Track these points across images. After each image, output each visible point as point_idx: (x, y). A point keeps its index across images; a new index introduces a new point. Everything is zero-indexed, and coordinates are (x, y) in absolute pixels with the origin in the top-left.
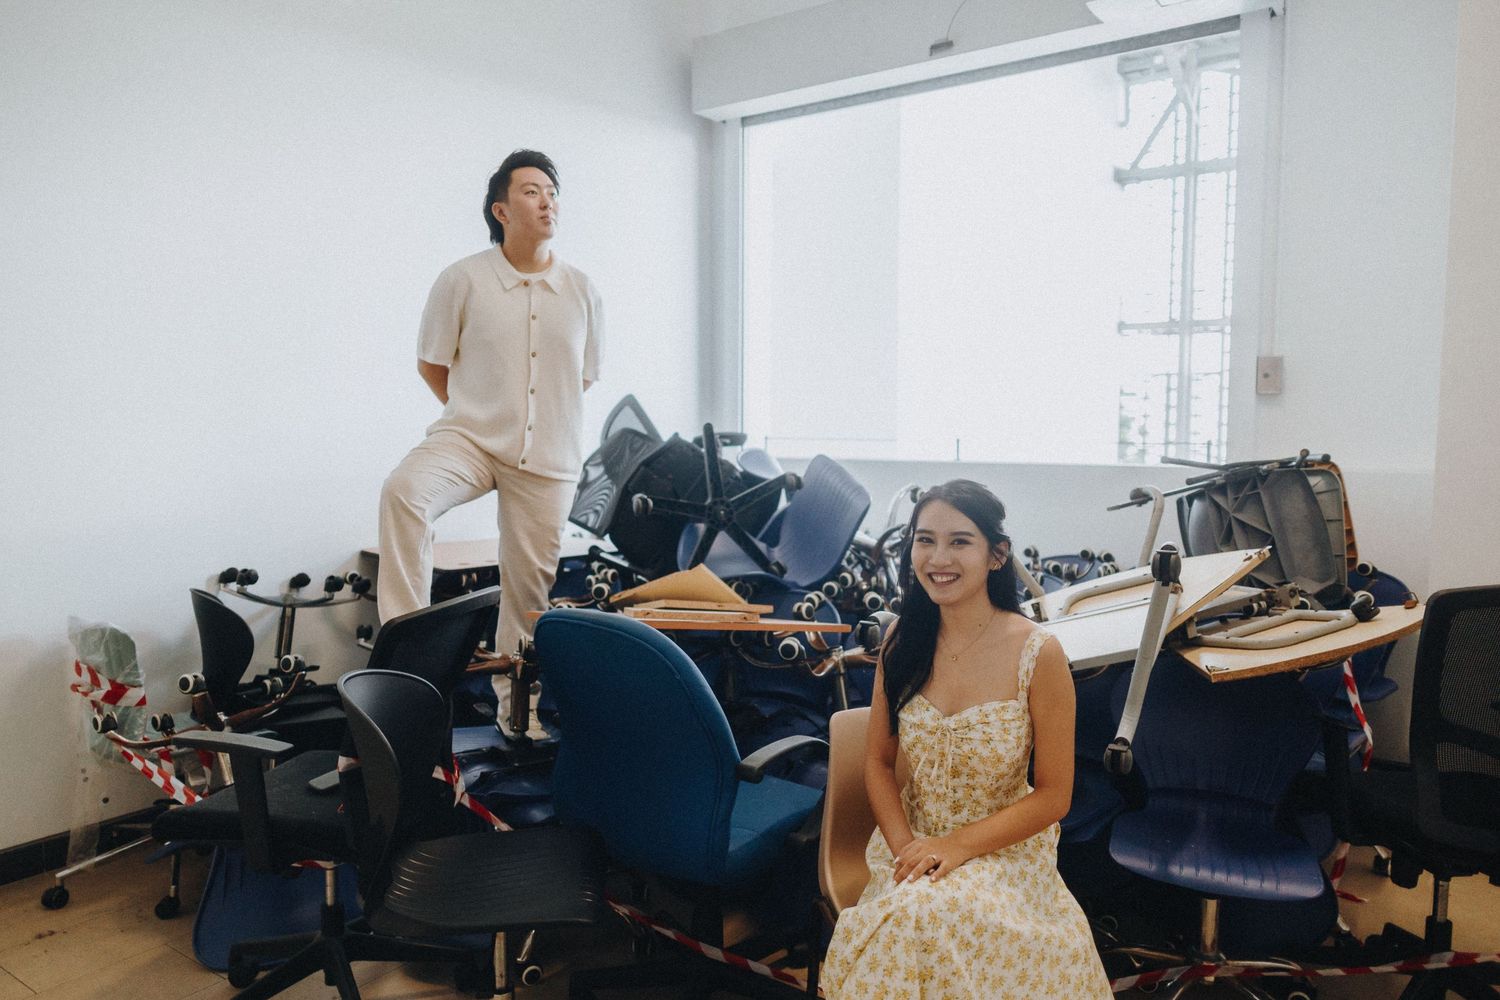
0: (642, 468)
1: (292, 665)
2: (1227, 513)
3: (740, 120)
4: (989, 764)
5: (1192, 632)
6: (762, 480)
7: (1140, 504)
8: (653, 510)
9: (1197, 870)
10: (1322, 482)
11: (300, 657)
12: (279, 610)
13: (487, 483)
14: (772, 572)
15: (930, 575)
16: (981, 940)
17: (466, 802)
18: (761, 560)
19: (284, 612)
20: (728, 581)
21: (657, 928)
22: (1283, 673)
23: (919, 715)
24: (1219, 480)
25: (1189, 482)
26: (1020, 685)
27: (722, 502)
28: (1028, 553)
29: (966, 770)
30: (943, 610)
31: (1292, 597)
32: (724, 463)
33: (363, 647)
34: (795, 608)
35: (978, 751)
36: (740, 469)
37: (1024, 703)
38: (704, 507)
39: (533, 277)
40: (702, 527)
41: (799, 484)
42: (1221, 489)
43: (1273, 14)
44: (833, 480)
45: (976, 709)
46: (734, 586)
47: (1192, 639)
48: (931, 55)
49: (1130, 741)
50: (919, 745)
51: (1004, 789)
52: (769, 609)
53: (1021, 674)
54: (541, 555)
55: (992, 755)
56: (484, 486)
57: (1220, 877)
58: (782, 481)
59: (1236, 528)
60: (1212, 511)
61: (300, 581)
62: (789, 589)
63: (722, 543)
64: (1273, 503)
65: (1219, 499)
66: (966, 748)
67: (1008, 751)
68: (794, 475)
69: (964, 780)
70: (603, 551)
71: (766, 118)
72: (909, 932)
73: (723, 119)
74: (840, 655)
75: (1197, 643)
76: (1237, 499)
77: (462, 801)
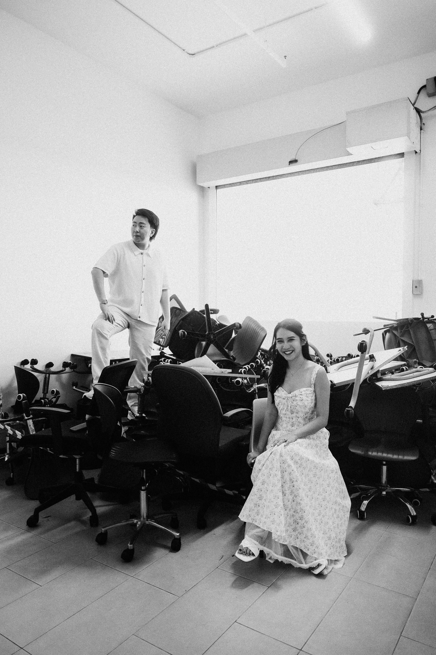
0: (181, 321)
1: (55, 392)
2: (398, 337)
3: (215, 187)
4: (302, 408)
5: (379, 376)
6: (225, 326)
7: (366, 334)
8: (187, 336)
9: (378, 453)
10: (432, 326)
11: (57, 390)
12: (43, 375)
13: (126, 325)
14: (230, 359)
15: (284, 352)
16: (301, 461)
17: (125, 436)
18: (227, 355)
19: (46, 375)
20: (215, 362)
21: (193, 479)
22: (406, 386)
23: (280, 393)
24: (395, 325)
25: (385, 326)
26: (312, 383)
27: (212, 333)
28: (328, 355)
29: (295, 411)
30: (289, 362)
31: (415, 364)
32: (213, 320)
33: (75, 390)
34: (240, 371)
35: (299, 403)
36: (218, 323)
37: (313, 389)
38: (206, 335)
39: (144, 251)
40: (204, 343)
41: (240, 326)
42: (396, 328)
43: (416, 152)
44: (253, 326)
45: (298, 390)
46: (216, 364)
47: (379, 378)
48: (289, 165)
49: (353, 407)
50: (281, 404)
51: (308, 418)
52: (230, 371)
53: (312, 379)
54: (147, 351)
55: (303, 405)
56: (125, 327)
57: (385, 455)
58: (234, 325)
59: (400, 341)
60: (393, 337)
61: (50, 365)
62: (237, 365)
63: (212, 349)
64: (414, 333)
65: (394, 332)
66: (295, 403)
67: (308, 403)
68: (239, 323)
69: (295, 415)
70: (165, 354)
71: (226, 186)
72: (278, 456)
73: (208, 187)
74: (256, 386)
75: (381, 380)
76: (401, 332)
77: (124, 436)
